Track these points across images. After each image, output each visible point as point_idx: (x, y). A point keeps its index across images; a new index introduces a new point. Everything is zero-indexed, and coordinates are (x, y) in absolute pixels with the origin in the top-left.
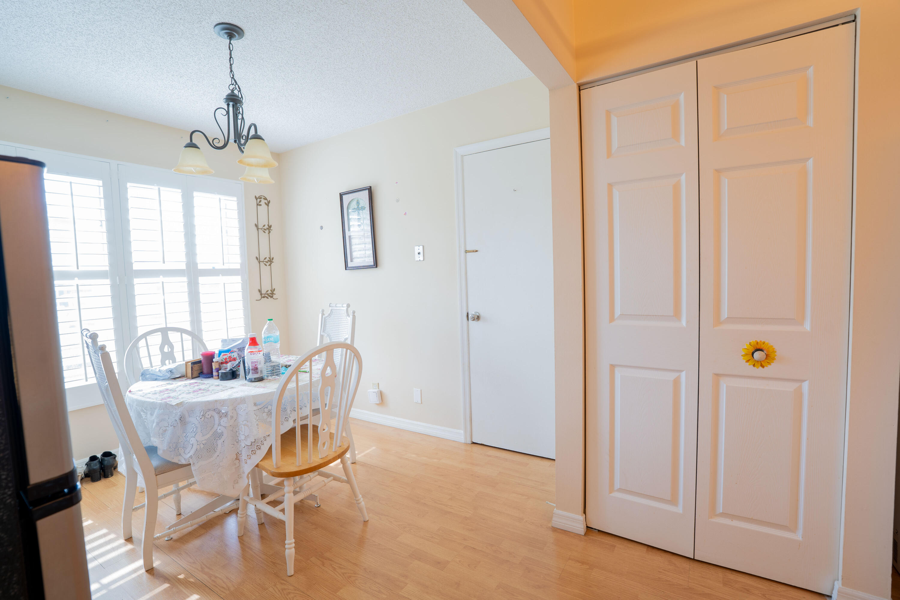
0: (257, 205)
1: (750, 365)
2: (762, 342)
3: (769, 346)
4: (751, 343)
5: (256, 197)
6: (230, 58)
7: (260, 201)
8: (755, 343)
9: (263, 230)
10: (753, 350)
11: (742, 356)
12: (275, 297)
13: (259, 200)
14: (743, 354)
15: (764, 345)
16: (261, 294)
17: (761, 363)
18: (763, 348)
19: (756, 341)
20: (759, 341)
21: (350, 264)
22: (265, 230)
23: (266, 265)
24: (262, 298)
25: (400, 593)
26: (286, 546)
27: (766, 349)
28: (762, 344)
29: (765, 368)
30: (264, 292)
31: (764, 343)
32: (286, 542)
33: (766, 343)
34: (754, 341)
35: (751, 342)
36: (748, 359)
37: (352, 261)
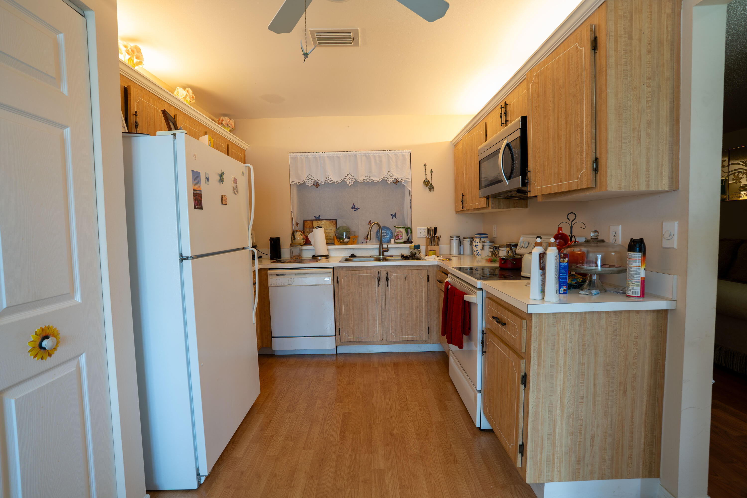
1: (38, 359)
2: (47, 327)
3: (54, 330)
4: (37, 332)
8: (41, 330)
10: (40, 340)
11: (29, 352)
14: (30, 349)
15: (49, 329)
17: (48, 352)
18: (48, 334)
19: (41, 328)
20: (44, 327)
27: (52, 333)
28: (47, 329)
29: (53, 356)
31: (49, 327)
33: (50, 326)
34: (39, 328)
35: (36, 330)
36: (36, 353)
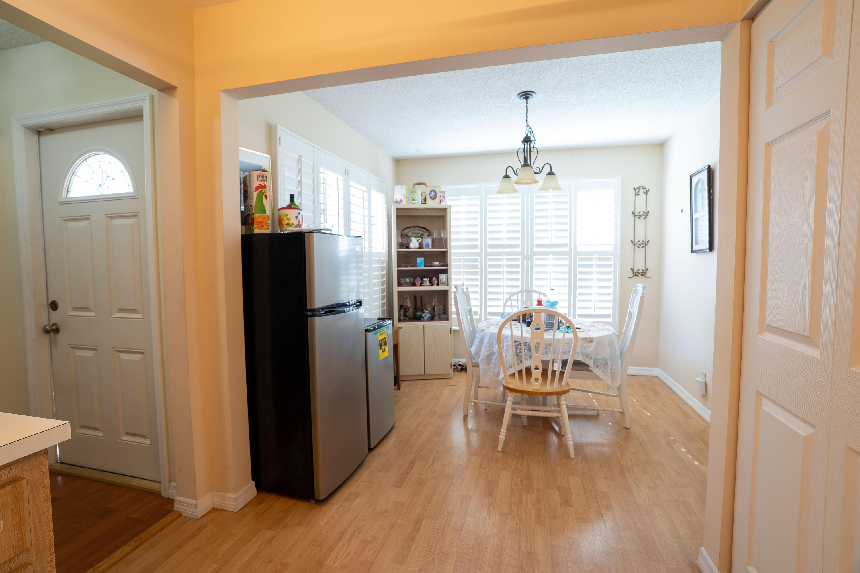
0: (636, 195)
5: (634, 188)
6: (527, 113)
7: (639, 191)
9: (638, 216)
12: (647, 275)
13: (637, 191)
16: (634, 273)
21: (695, 248)
22: (640, 216)
23: (639, 247)
24: (634, 275)
25: (523, 494)
26: (501, 433)
30: (635, 271)
32: (501, 430)
37: (696, 244)
